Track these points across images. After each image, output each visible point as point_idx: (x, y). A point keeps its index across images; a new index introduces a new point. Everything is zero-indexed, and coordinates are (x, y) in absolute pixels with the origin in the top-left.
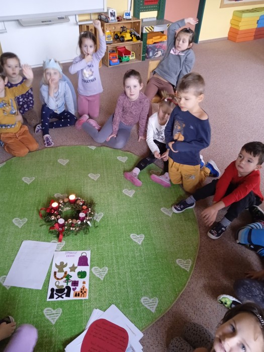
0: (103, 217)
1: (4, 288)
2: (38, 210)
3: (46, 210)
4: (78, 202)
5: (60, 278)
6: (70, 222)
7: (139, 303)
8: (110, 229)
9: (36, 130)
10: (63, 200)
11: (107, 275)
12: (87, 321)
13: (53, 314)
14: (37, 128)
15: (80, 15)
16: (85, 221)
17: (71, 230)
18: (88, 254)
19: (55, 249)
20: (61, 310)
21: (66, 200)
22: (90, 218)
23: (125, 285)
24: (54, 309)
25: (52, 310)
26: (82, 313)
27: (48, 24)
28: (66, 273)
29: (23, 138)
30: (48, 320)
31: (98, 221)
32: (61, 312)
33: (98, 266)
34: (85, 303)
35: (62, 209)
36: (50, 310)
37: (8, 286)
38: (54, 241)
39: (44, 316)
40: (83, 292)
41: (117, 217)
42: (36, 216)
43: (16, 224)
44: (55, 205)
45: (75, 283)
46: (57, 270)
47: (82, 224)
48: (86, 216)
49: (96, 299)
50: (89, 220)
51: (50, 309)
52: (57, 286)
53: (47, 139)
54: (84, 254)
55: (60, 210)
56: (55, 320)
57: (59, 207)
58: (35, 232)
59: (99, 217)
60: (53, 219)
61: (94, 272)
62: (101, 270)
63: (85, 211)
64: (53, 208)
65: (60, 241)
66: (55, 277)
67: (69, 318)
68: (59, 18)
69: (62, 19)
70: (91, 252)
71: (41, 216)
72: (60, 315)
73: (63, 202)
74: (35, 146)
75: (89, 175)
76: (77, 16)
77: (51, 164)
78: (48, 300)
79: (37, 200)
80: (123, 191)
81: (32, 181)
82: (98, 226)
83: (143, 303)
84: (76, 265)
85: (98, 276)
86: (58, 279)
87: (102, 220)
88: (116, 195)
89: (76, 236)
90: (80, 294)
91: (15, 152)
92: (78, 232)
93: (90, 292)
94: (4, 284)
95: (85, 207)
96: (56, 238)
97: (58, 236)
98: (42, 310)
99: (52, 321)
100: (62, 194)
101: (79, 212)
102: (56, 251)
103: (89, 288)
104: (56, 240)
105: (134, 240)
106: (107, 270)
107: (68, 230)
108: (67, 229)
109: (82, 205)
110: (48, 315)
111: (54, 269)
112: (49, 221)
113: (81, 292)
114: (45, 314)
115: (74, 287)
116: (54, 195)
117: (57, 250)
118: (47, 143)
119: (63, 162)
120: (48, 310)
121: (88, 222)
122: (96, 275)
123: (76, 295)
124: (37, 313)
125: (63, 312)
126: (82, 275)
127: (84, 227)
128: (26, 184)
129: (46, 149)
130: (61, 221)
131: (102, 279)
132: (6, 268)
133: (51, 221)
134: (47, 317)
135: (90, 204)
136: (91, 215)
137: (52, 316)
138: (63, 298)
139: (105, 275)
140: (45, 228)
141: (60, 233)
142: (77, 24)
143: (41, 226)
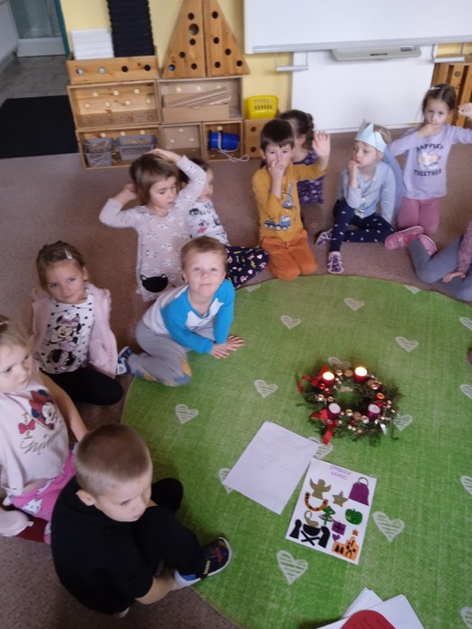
0: (411, 425)
1: (223, 489)
2: (297, 377)
3: (310, 381)
4: (369, 383)
5: (314, 506)
6: (350, 414)
7: (456, 615)
8: (421, 452)
9: (319, 240)
10: (343, 372)
11: (400, 535)
12: (349, 604)
13: (292, 566)
14: (321, 237)
15: (442, 45)
16: (376, 422)
17: (348, 430)
18: (371, 484)
19: (314, 453)
20: (306, 564)
21: (348, 374)
22: (387, 419)
23: (433, 568)
24: (295, 558)
25: (292, 559)
26: (342, 586)
27: (380, 60)
28: (325, 502)
29: (296, 250)
30: (281, 573)
31: (400, 428)
32: (306, 568)
33: (385, 512)
34: (350, 568)
35: (339, 387)
36: (289, 557)
37: (230, 489)
38: (314, 438)
39: (277, 563)
40: (350, 549)
41: (440, 433)
42: (291, 386)
43: (259, 390)
44: (328, 376)
45: (339, 528)
46: (311, 491)
47: (370, 425)
48: (381, 414)
49: (371, 571)
50: (384, 422)
51: (289, 555)
52: (308, 520)
53: (335, 260)
54: (363, 481)
55: (335, 387)
56: (294, 578)
57: (333, 382)
58: (285, 412)
59: (403, 422)
60: (320, 399)
61: (376, 521)
62: (390, 522)
63: (381, 404)
64: (323, 381)
65: (325, 442)
66: (307, 502)
67: (318, 585)
68: (403, 50)
69: (408, 51)
70: (378, 482)
71: (301, 389)
72: (303, 572)
73: (343, 376)
74: (312, 267)
75: (397, 339)
76: (436, 48)
77: (332, 302)
78: (288, 537)
79: (298, 360)
80: (462, 386)
81: (297, 324)
82: (397, 439)
83: (465, 620)
84: (346, 495)
85: (383, 531)
86: (311, 508)
87: (408, 429)
88: (444, 390)
89: (354, 443)
90: (345, 550)
91: (279, 271)
92: (359, 436)
93: (362, 554)
94: (224, 483)
95: (381, 396)
96: (318, 435)
97: (322, 433)
98: (275, 551)
99: (288, 577)
100: (341, 360)
101: (368, 401)
102: (315, 457)
103: (363, 546)
104: (317, 438)
105: (466, 488)
106: (403, 526)
107: (344, 428)
108: (340, 427)
109: (377, 391)
110: (283, 563)
111: (307, 488)
112: (312, 402)
113: (348, 547)
114: (279, 561)
115: (336, 534)
116: (327, 358)
117: (317, 455)
118: (334, 266)
119: (354, 304)
120: (285, 555)
121: (383, 426)
122: (380, 527)
123: (337, 549)
124: (267, 553)
125: (309, 571)
126: (355, 517)
127: (372, 432)
128: (285, 328)
129: (327, 276)
130: (335, 408)
131: (390, 540)
132: (232, 457)
133: (317, 402)
134: (282, 567)
135: (392, 394)
136: (389, 414)
137: (290, 568)
138: (313, 544)
139: (396, 533)
140: (304, 411)
141: (327, 429)
142: (432, 61)
143: (298, 405)
